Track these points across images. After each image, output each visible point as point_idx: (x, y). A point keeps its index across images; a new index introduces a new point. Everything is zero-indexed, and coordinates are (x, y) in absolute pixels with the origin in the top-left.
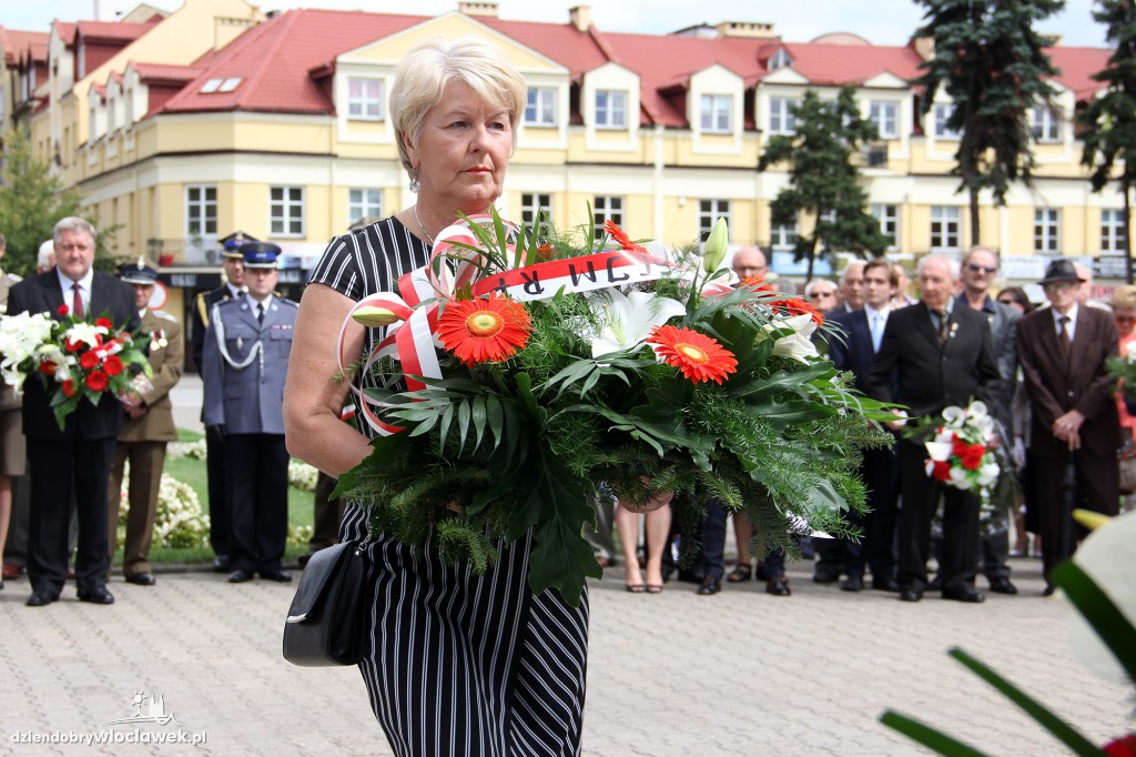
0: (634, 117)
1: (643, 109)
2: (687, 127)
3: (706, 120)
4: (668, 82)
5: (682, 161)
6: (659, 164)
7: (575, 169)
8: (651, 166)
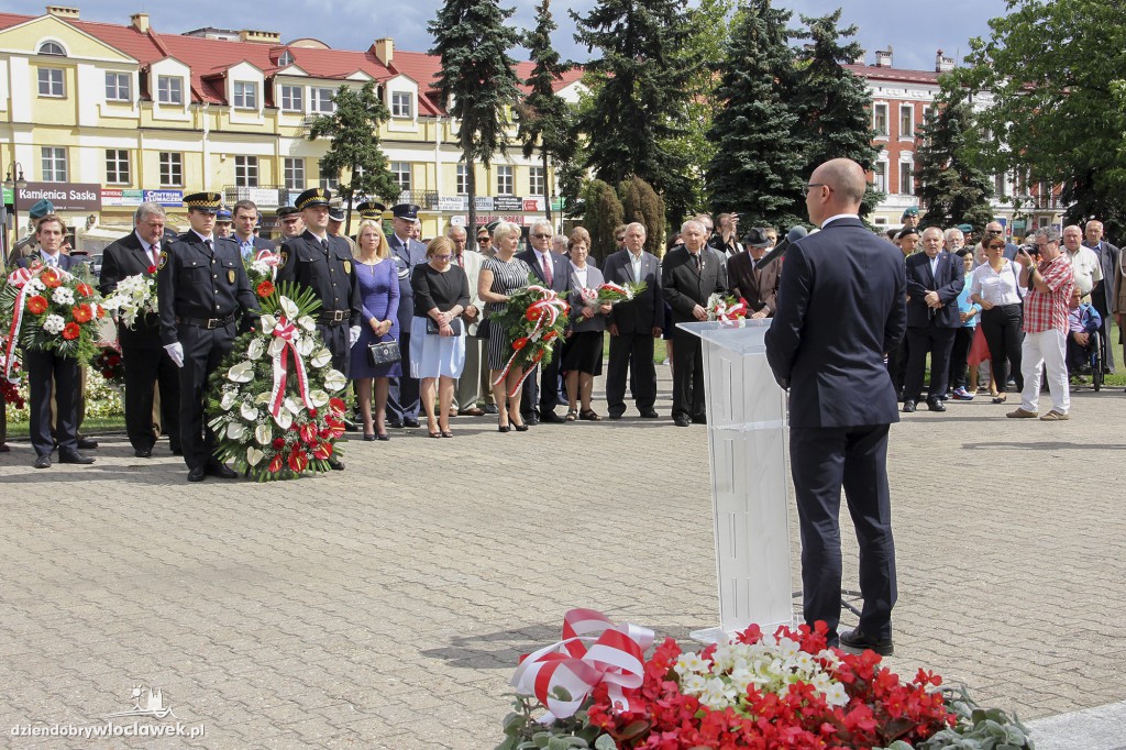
0: (188, 97)
1: (193, 90)
2: (226, 104)
3: (238, 100)
4: (209, 72)
5: (222, 129)
6: (207, 131)
7: (145, 131)
8: (202, 131)
